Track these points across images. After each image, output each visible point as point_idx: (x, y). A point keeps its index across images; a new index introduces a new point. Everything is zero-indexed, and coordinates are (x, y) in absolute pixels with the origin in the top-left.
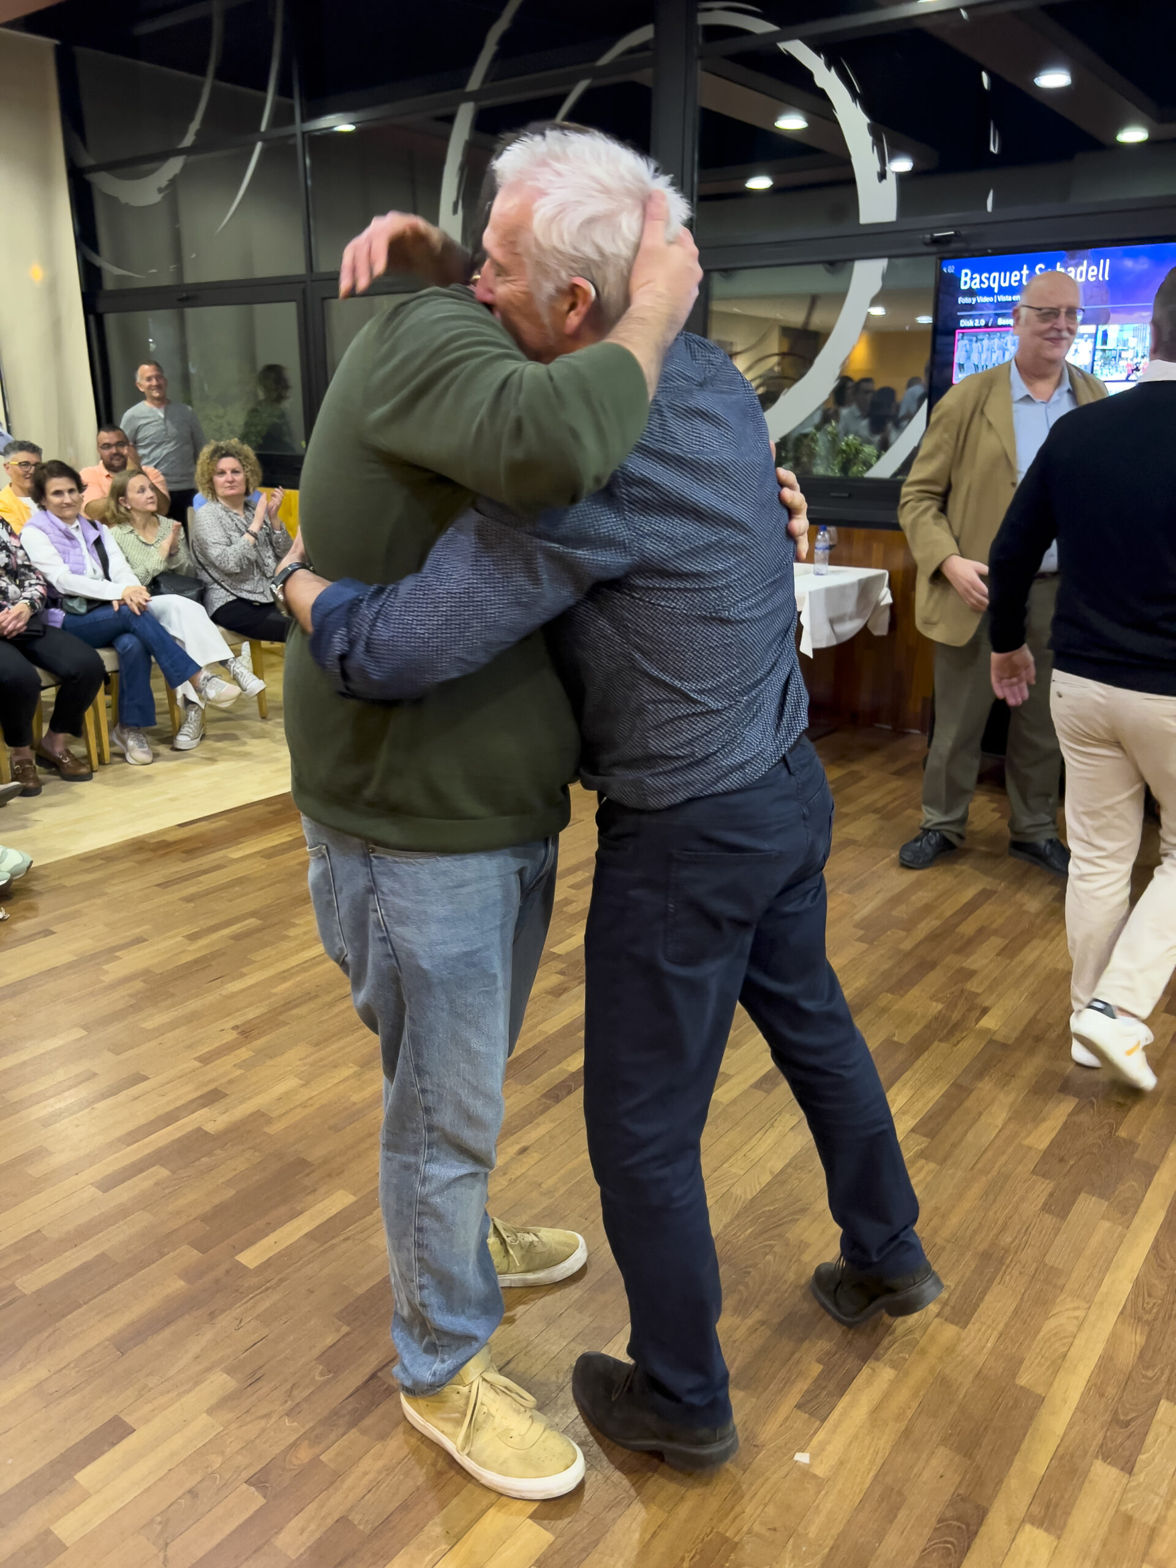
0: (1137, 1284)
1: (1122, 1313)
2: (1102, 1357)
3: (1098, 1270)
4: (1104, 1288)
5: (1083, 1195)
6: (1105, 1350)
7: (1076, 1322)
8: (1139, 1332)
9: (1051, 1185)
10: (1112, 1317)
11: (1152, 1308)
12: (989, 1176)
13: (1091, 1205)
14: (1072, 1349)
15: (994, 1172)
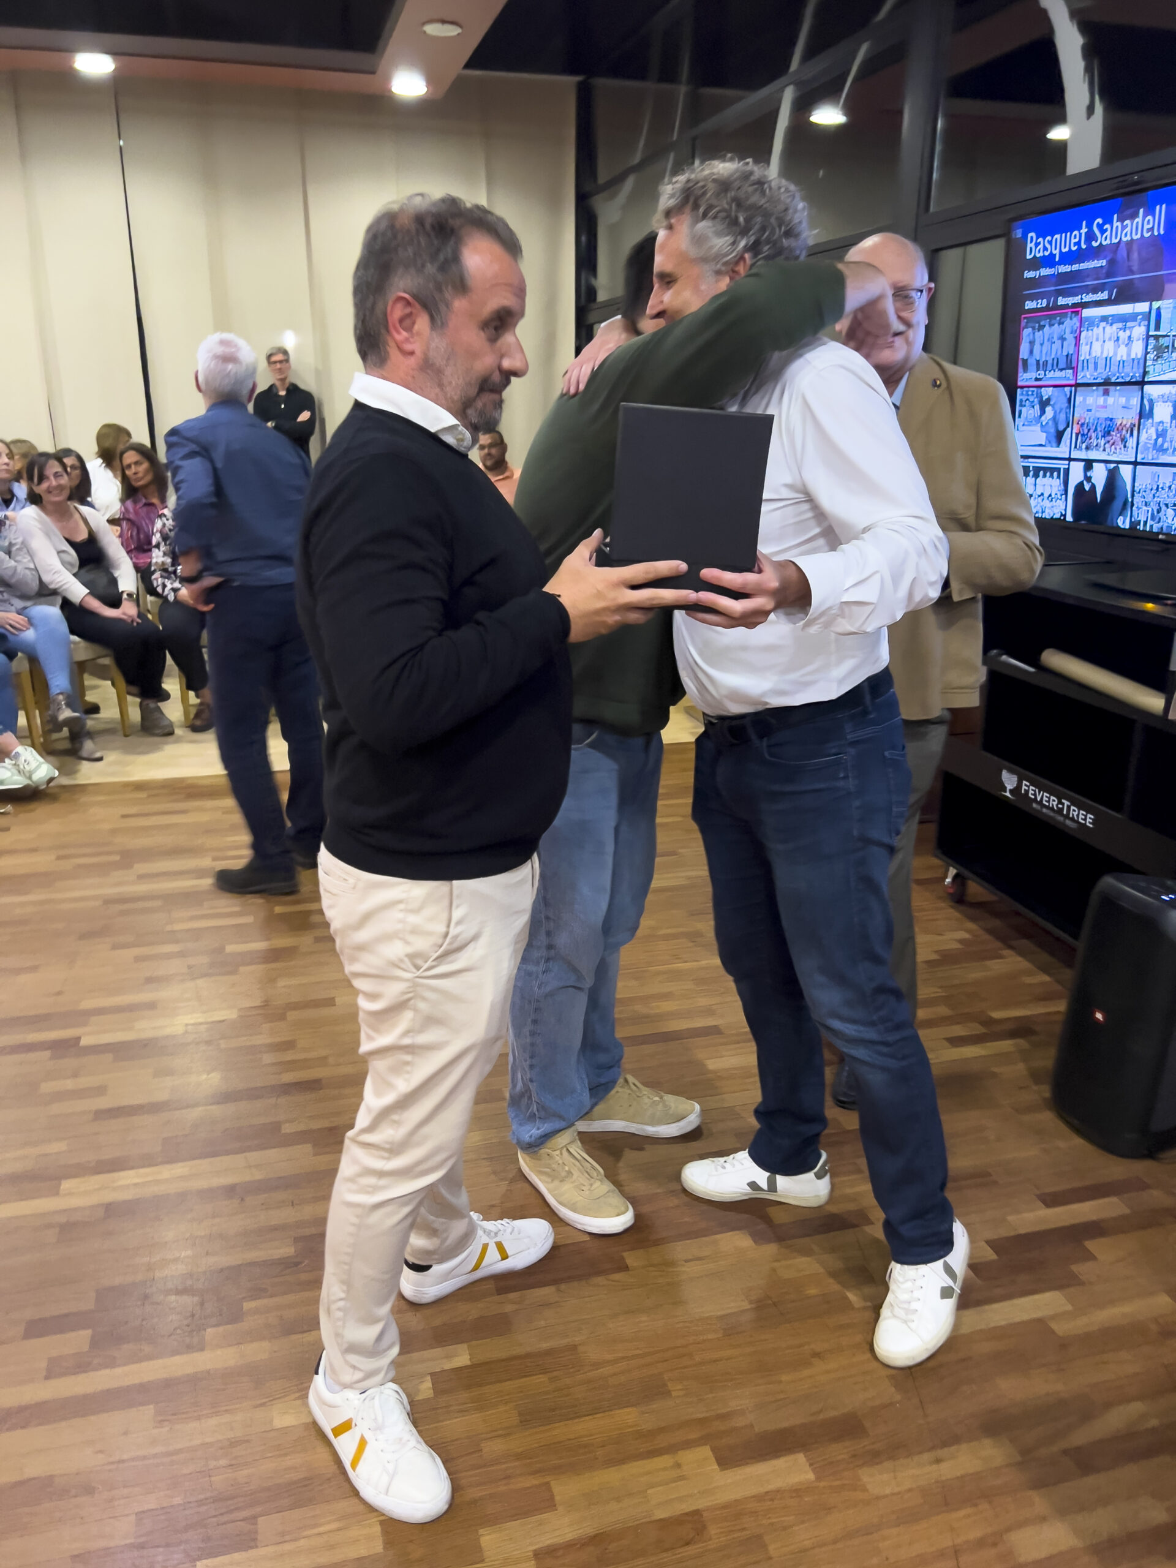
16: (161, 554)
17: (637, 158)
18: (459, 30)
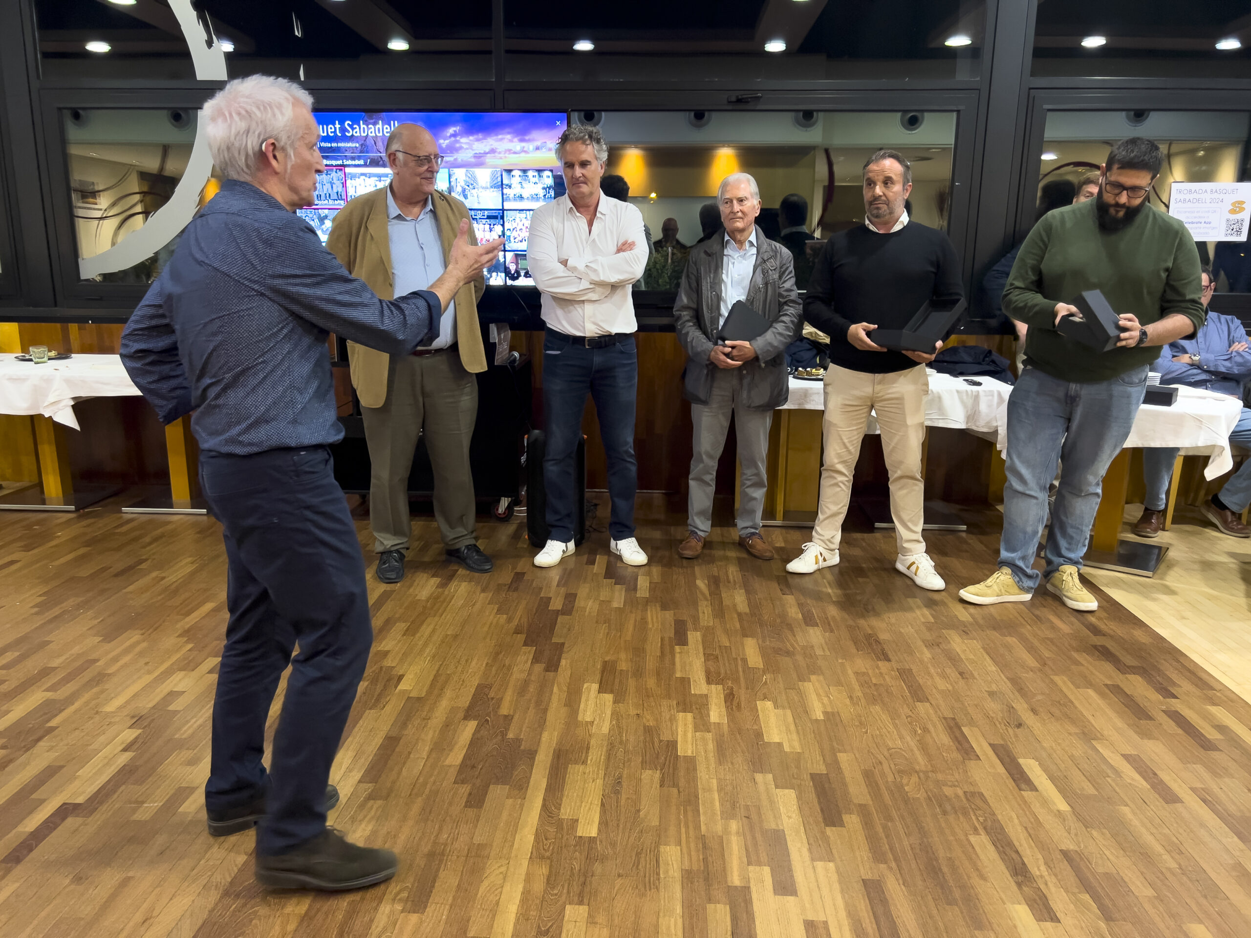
0: (537, 835)
1: (531, 858)
2: (523, 893)
3: (510, 833)
4: (516, 846)
5: (491, 786)
6: (524, 888)
7: (501, 876)
8: (544, 866)
9: (469, 787)
10: (525, 863)
11: (549, 846)
12: (424, 796)
13: (498, 791)
14: (502, 897)
15: (427, 791)
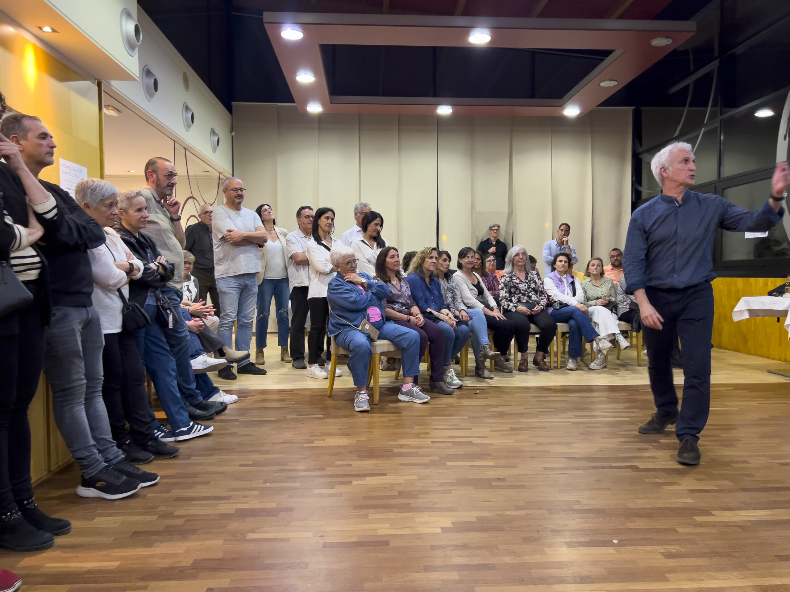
16: (504, 292)
17: (677, 134)
18: (616, 83)
